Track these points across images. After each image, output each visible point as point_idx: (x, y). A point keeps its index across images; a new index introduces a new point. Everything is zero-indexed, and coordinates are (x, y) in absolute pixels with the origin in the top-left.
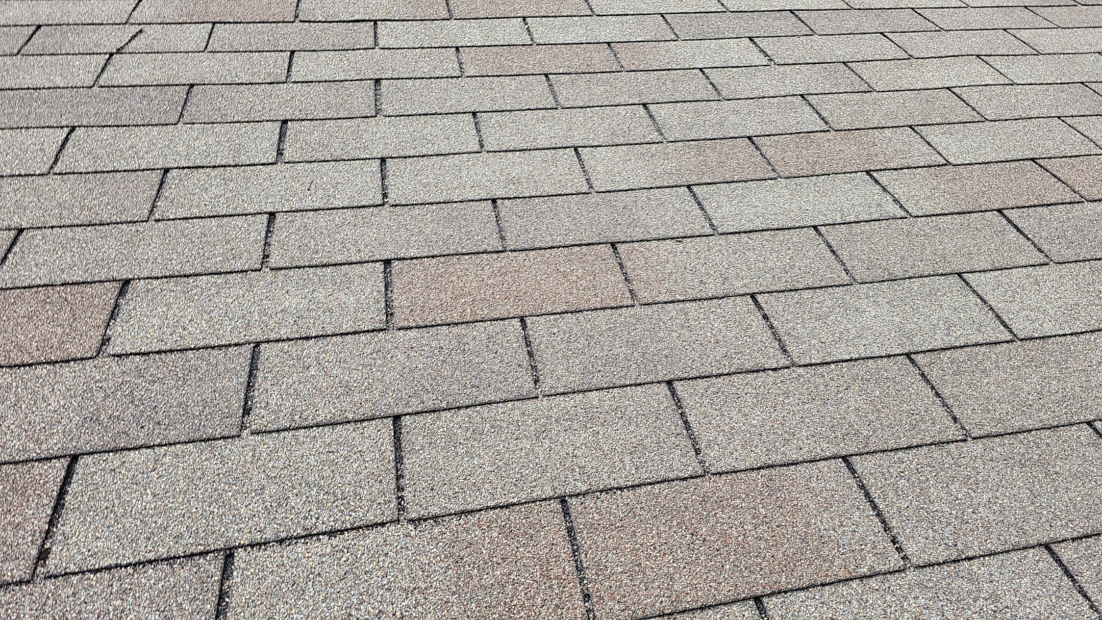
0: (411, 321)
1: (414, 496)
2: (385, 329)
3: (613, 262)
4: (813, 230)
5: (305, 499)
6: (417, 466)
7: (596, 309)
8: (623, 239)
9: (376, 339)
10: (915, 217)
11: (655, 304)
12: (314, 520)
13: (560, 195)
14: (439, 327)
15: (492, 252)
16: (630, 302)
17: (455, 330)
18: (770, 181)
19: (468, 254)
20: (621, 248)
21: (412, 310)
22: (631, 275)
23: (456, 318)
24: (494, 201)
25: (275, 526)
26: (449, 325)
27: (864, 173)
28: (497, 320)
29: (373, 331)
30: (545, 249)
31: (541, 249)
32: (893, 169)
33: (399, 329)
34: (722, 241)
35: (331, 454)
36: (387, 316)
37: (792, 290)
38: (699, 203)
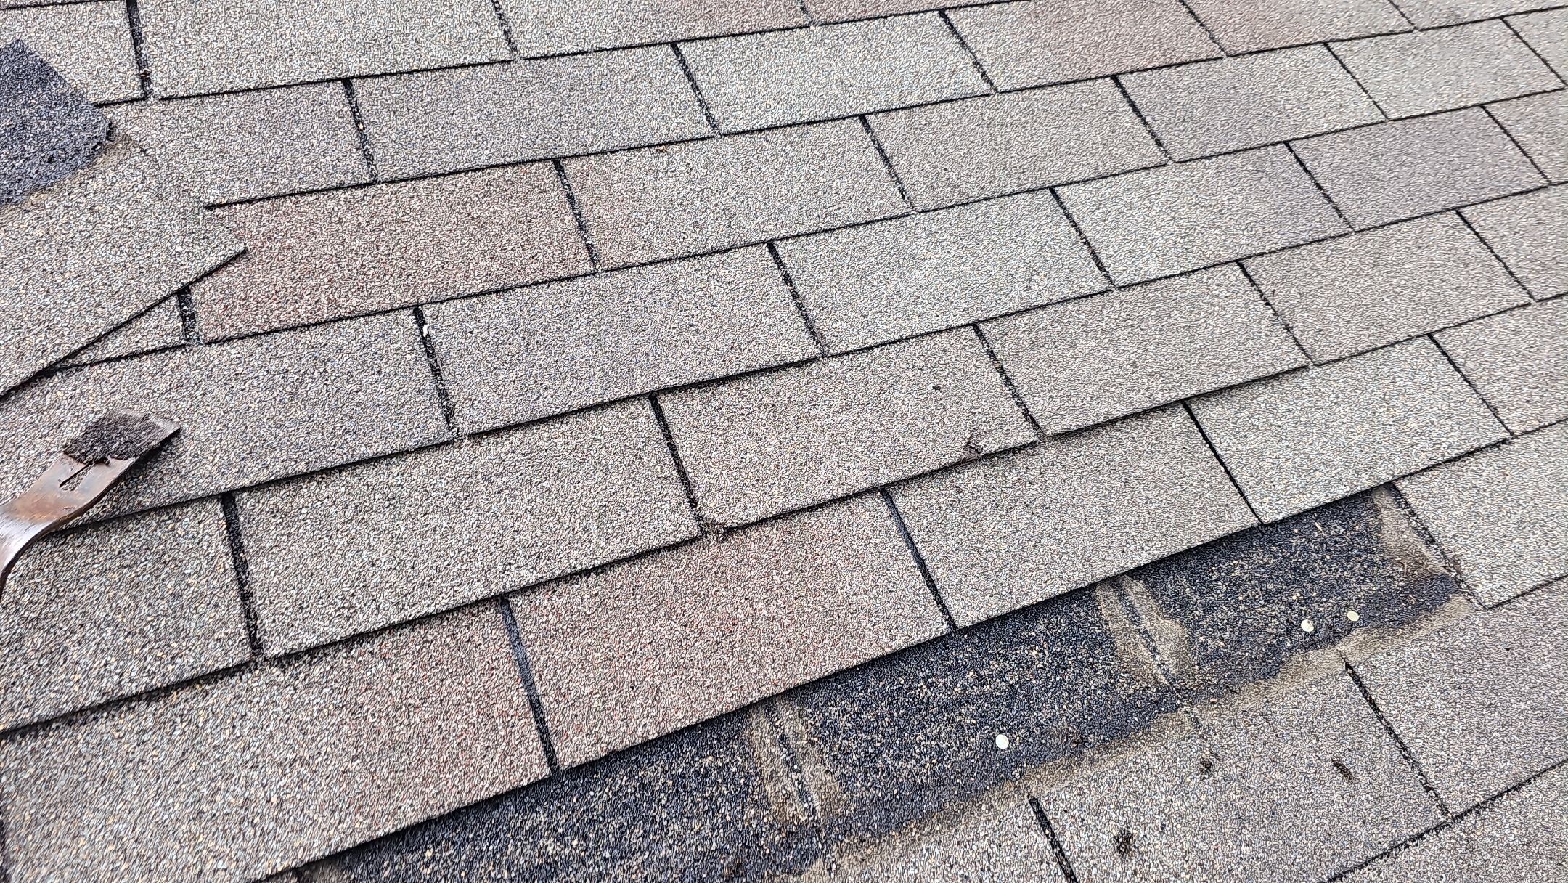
0: (227, 326)
1: (274, 621)
2: (184, 346)
3: (558, 194)
4: (859, 121)
5: (94, 648)
6: (273, 574)
7: (536, 284)
8: (572, 150)
9: (171, 364)
10: (1001, 93)
11: (628, 267)
12: (116, 678)
13: (462, 66)
14: (278, 335)
15: (353, 187)
16: (588, 267)
17: (305, 337)
18: (798, 30)
19: (310, 193)
20: (571, 168)
21: (226, 307)
22: (589, 217)
23: (304, 316)
24: (347, 82)
25: (53, 695)
26: (294, 329)
27: (936, 13)
28: (374, 314)
29: (163, 350)
30: (444, 175)
31: (437, 175)
32: (976, 5)
33: (209, 344)
34: (726, 147)
35: (125, 570)
36: (184, 321)
37: (826, 231)
38: (690, 77)
